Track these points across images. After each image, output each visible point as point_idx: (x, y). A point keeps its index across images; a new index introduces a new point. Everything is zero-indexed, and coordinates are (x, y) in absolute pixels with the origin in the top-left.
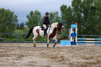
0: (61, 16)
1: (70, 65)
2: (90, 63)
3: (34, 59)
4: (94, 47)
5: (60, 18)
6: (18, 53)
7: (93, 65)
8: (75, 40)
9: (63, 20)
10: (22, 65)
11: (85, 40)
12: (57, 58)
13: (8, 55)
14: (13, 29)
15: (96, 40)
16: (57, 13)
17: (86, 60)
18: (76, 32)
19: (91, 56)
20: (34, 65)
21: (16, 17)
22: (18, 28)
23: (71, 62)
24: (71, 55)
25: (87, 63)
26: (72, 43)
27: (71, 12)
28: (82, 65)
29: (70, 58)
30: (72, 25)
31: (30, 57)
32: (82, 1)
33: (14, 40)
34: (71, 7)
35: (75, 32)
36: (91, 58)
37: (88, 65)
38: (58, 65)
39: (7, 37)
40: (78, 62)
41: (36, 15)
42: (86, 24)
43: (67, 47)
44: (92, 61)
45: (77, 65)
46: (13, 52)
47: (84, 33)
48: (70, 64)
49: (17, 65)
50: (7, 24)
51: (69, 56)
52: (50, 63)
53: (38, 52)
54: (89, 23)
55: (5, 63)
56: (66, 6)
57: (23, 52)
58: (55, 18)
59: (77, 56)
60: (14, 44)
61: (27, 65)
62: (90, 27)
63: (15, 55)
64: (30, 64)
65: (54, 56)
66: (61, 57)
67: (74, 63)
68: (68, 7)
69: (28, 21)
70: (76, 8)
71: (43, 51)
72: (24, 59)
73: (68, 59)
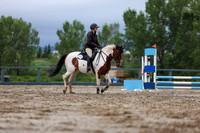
0: (124, 32)
1: (143, 130)
2: (183, 126)
3: (72, 117)
4: (191, 93)
5: (122, 35)
6: (40, 105)
7: (189, 130)
8: (152, 80)
9: (129, 39)
10: (47, 129)
11: (173, 80)
12: (118, 115)
13: (20, 110)
14: (30, 57)
15: (195, 80)
16: (117, 26)
17: (174, 120)
18: (155, 64)
19: (184, 111)
20: (70, 130)
21: (36, 33)
22: (39, 56)
23: (145, 123)
24: (145, 109)
25: (176, 125)
26: (147, 86)
27: (144, 24)
28: (166, 129)
29: (143, 116)
30: (146, 50)
31: (64, 113)
32: (167, 2)
33: (32, 78)
34: (145, 14)
35: (152, 63)
36: (185, 115)
37: (179, 129)
38: (119, 130)
39: (18, 73)
40: (158, 123)
41: (75, 31)
42: (174, 47)
43: (136, 94)
44: (186, 120)
45: (157, 129)
46: (30, 104)
47: (171, 66)
48: (142, 127)
49: (37, 130)
50: (18, 48)
51: (141, 112)
52: (102, 125)
53: (80, 104)
54: (181, 45)
55: (14, 125)
56: (134, 13)
57: (50, 103)
58: (113, 36)
59: (156, 112)
60: (32, 88)
61: (57, 129)
62: (183, 53)
63: (34, 108)
64: (64, 126)
65: (111, 111)
66: (126, 113)
67: (150, 125)
68: (138, 13)
69: (59, 41)
70: (154, 16)
71: (88, 102)
72: (52, 116)
73: (138, 118)
